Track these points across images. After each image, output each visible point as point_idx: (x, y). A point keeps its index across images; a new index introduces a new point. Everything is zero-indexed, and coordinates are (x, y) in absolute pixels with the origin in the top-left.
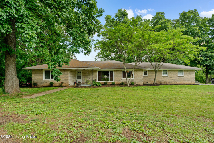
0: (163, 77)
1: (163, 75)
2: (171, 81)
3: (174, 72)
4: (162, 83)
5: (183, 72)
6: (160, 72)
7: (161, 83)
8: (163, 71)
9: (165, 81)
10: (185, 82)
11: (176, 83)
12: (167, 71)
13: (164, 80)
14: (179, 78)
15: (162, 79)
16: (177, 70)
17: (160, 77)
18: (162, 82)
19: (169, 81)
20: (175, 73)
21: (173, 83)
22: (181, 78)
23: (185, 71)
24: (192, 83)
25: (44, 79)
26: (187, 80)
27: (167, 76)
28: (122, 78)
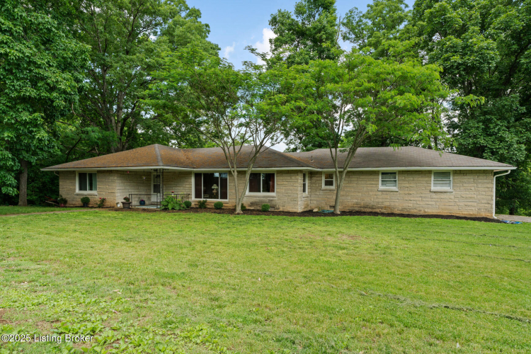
0: (380, 193)
1: (381, 187)
2: (406, 205)
3: (417, 178)
4: (378, 210)
5: (451, 179)
6: (372, 177)
7: (374, 211)
8: (383, 174)
9: (387, 204)
10: (456, 212)
11: (422, 213)
12: (395, 173)
13: (383, 202)
14: (434, 196)
15: (377, 198)
16: (430, 172)
17: (371, 193)
18: (378, 208)
19: (398, 204)
20: (422, 180)
21: (414, 212)
22: (443, 196)
23: (457, 173)
24: (483, 214)
25: (77, 191)
26: (462, 204)
27: (394, 188)
28: (247, 193)
